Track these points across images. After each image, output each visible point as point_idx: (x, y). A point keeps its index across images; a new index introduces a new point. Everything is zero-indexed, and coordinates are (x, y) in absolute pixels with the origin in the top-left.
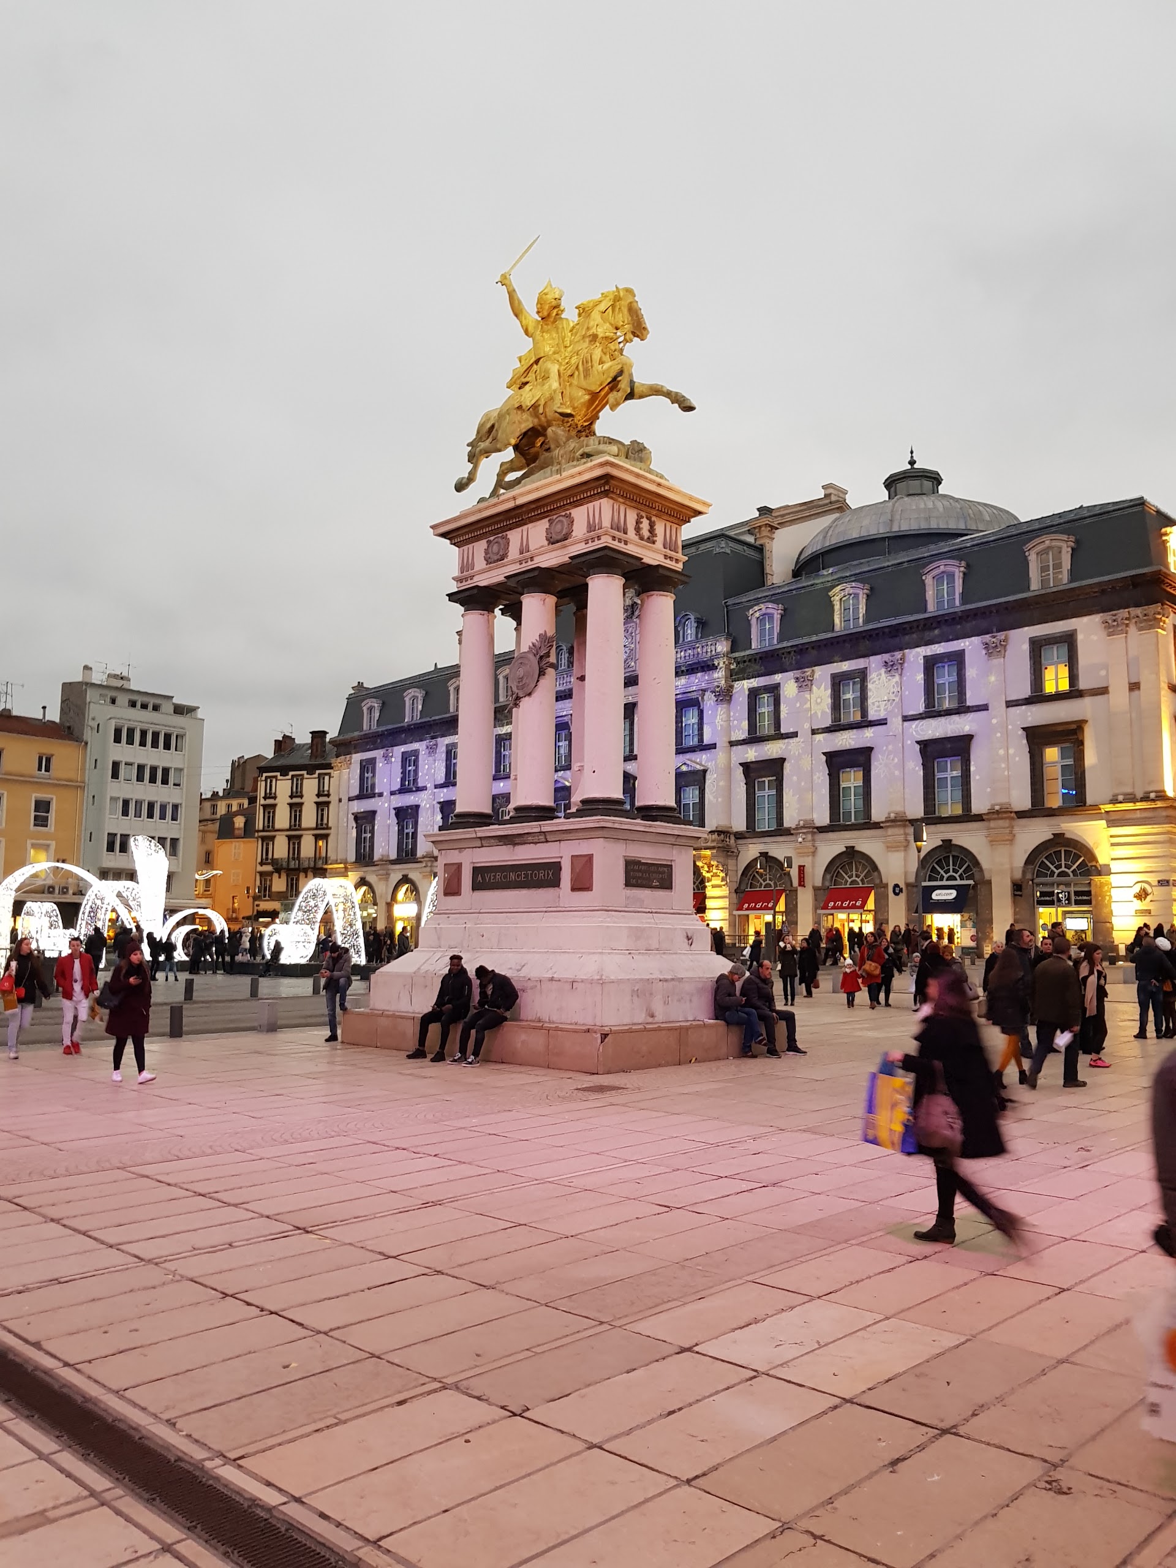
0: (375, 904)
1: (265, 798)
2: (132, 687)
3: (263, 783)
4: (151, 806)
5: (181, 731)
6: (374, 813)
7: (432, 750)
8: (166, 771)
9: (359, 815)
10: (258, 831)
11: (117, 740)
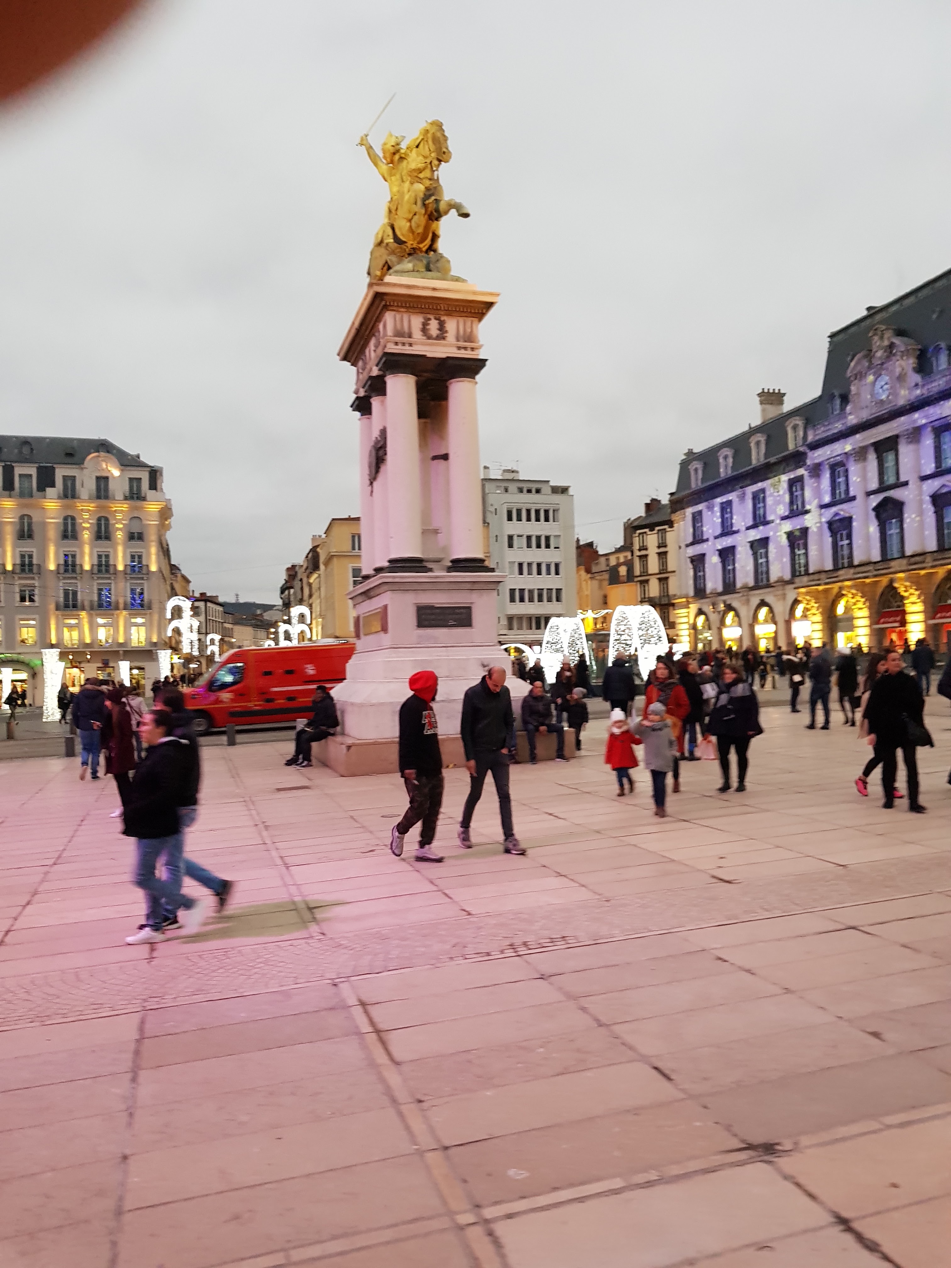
0: (710, 629)
1: (640, 550)
2: (521, 479)
3: (637, 538)
4: (539, 565)
5: (556, 507)
6: (704, 555)
7: (742, 498)
8: (547, 538)
9: (693, 558)
10: (637, 577)
11: (510, 518)
